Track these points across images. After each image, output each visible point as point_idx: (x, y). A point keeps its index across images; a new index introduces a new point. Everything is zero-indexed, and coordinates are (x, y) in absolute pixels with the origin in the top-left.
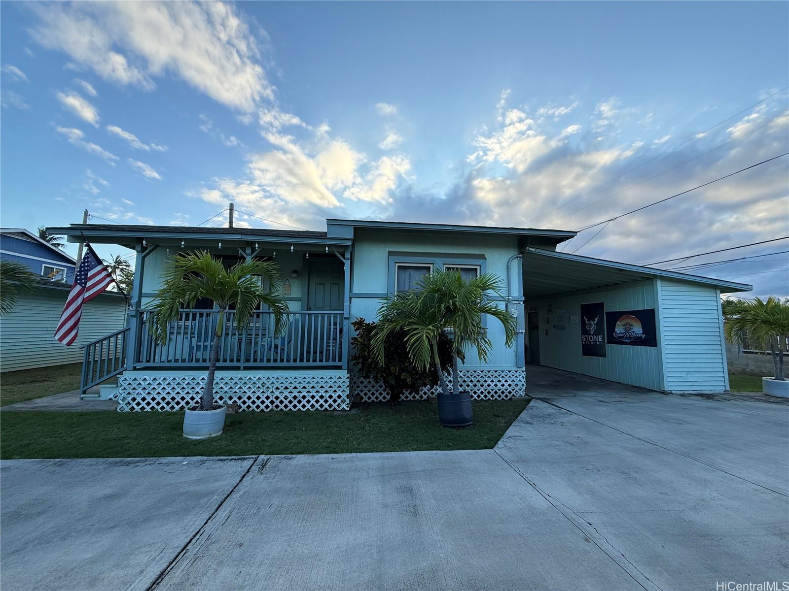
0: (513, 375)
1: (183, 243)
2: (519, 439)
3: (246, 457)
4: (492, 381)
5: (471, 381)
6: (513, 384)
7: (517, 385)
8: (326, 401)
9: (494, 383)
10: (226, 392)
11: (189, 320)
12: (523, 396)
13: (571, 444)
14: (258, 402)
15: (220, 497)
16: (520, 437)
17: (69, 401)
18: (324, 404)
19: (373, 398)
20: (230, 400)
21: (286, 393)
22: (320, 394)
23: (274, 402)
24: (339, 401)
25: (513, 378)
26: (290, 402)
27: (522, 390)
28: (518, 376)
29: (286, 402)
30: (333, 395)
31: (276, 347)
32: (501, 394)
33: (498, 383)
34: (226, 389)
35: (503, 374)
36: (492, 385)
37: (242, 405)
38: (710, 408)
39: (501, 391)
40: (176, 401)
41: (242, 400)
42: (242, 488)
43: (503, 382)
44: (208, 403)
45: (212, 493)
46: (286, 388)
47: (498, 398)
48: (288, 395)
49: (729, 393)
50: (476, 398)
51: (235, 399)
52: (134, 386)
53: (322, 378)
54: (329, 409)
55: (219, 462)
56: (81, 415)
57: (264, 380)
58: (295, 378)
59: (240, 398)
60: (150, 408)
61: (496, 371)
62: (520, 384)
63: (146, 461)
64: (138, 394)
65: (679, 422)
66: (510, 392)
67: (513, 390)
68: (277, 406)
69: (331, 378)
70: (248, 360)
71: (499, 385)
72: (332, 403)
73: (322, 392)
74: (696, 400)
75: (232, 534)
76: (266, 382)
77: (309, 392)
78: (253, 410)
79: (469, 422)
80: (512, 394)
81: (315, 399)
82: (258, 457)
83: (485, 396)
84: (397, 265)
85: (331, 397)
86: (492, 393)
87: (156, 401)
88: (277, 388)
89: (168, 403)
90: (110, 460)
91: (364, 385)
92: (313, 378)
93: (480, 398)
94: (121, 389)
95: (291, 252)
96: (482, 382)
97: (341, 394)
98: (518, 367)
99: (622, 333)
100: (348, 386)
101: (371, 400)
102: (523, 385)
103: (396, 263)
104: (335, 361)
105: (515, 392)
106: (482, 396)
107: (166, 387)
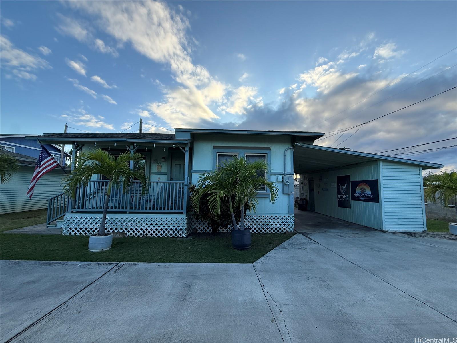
0: (287, 219)
1: (95, 144)
2: (273, 258)
3: (113, 263)
4: (274, 222)
5: (261, 222)
6: (287, 224)
7: (289, 225)
8: (173, 232)
9: (275, 223)
10: (119, 226)
11: (104, 185)
12: (293, 231)
13: (302, 262)
14: (136, 232)
15: (85, 285)
16: (274, 256)
17: (41, 228)
18: (172, 233)
19: (204, 231)
20: (121, 230)
21: (151, 227)
22: (170, 228)
23: (145, 232)
24: (181, 232)
25: (287, 220)
26: (154, 232)
27: (292, 228)
28: (290, 219)
29: (151, 232)
30: (177, 228)
31: (150, 201)
32: (279, 230)
33: (277, 223)
34: (119, 224)
35: (280, 218)
36: (274, 224)
37: (127, 233)
38: (407, 242)
39: (279, 228)
40: (92, 230)
41: (127, 230)
42: (100, 281)
43: (280, 222)
44: (102, 232)
45: (82, 283)
46: (152, 224)
47: (277, 232)
48: (152, 228)
49: (426, 232)
50: (264, 232)
51: (124, 229)
52: (71, 221)
53: (171, 219)
54: (175, 236)
55: (97, 265)
56: (43, 237)
57: (139, 219)
58: (157, 219)
59: (126, 229)
60: (79, 234)
61: (276, 216)
62: (291, 224)
63: (60, 263)
64: (73, 226)
65: (380, 250)
66: (284, 229)
67: (287, 227)
68: (147, 234)
69: (176, 219)
70: (131, 208)
71: (278, 224)
72: (177, 233)
73: (171, 227)
74: (402, 237)
75: (79, 306)
76: (140, 221)
77: (164, 226)
78: (133, 236)
79: (249, 246)
80: (286, 230)
81: (167, 231)
82: (119, 263)
83: (270, 231)
84: (218, 154)
85: (176, 229)
86: (274, 229)
87: (82, 230)
88: (147, 224)
89: (88, 231)
90: (43, 262)
91: (198, 223)
92: (166, 219)
93: (267, 232)
94: (64, 223)
95: (154, 148)
96: (268, 223)
97: (182, 228)
98: (290, 214)
99: (359, 194)
100: (186, 224)
101: (202, 232)
102: (293, 225)
103: (217, 153)
104: (179, 209)
105: (288, 229)
106: (268, 231)
107: (87, 222)
